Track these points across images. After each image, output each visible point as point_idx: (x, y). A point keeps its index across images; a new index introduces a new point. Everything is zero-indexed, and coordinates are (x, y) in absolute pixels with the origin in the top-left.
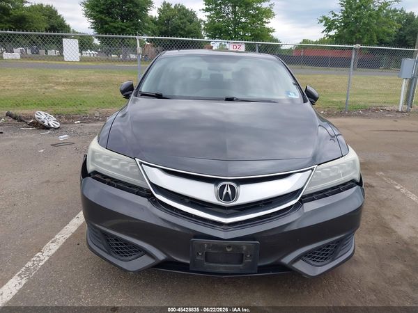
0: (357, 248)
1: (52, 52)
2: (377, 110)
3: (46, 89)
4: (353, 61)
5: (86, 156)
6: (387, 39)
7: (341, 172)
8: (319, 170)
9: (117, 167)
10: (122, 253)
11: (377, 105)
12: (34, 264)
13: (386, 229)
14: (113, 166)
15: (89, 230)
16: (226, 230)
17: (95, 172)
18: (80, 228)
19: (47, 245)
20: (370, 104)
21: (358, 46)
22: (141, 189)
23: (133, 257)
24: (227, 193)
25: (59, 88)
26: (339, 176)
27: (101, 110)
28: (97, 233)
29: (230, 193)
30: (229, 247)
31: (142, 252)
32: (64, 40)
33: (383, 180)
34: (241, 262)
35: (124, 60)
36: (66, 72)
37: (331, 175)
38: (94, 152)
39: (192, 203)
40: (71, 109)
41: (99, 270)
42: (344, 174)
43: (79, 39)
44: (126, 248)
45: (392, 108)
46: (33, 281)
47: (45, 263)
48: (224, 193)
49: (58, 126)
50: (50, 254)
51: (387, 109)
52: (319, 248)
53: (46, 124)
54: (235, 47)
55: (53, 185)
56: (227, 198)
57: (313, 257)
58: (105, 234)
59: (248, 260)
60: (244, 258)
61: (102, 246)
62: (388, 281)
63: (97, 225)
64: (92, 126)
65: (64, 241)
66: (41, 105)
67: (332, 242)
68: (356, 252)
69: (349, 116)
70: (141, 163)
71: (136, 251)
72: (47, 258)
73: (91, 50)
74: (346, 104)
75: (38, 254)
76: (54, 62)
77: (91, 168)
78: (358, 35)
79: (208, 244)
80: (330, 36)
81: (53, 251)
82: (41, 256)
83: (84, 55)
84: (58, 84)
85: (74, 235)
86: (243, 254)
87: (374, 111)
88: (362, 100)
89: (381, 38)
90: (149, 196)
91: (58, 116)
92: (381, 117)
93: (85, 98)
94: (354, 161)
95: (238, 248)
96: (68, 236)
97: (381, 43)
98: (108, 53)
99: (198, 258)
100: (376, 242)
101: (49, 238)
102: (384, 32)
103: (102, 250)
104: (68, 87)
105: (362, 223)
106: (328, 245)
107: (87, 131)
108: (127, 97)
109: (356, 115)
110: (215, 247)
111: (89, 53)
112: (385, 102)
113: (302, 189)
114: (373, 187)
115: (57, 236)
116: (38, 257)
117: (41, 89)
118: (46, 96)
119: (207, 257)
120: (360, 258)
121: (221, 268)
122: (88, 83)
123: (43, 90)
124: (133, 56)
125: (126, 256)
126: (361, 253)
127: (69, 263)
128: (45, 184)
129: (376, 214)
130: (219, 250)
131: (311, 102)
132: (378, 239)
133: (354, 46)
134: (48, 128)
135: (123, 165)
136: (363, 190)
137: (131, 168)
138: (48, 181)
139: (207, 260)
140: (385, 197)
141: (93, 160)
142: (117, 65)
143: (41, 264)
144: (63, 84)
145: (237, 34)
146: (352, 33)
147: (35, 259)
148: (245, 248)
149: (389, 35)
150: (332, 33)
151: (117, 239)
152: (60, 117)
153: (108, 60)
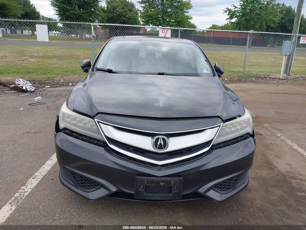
0: (250, 179)
1: (26, 32)
2: (265, 78)
3: (23, 60)
4: (248, 42)
5: (58, 117)
6: (273, 25)
7: (239, 127)
8: (224, 126)
9: (81, 124)
10: (86, 186)
11: (265, 74)
12: (20, 195)
13: (270, 166)
14: (78, 124)
15: (61, 169)
16: (159, 170)
17: (65, 129)
18: (53, 167)
19: (30, 180)
20: (260, 73)
21: (251, 32)
22: (99, 141)
23: (93, 189)
24: (160, 144)
25: (32, 60)
26: (238, 130)
27: (65, 77)
28: (66, 172)
29: (162, 143)
30: (162, 182)
31: (100, 186)
32: (37, 25)
33: (268, 130)
34: (170, 192)
35: (81, 39)
36: (38, 48)
37: (233, 130)
38: (64, 114)
39: (135, 150)
40: (42, 76)
41: (68, 199)
42: (242, 129)
43: (48, 25)
44: (88, 183)
45: (275, 76)
46: (20, 207)
47: (29, 193)
48: (159, 143)
49: (33, 90)
50: (32, 187)
51: (272, 77)
52: (224, 182)
53: (24, 88)
54: (163, 32)
55: (32, 135)
56: (160, 147)
57: (221, 188)
58: (73, 173)
59: (175, 191)
60: (173, 189)
61: (70, 181)
62: (271, 203)
63: (66, 167)
64: (59, 90)
65: (42, 177)
66: (20, 73)
67: (233, 177)
68: (249, 183)
69: (245, 82)
70: (99, 122)
71: (96, 185)
72: (30, 190)
73: (56, 31)
74: (243, 73)
75: (23, 187)
76: (28, 40)
77: (62, 126)
78: (252, 23)
79: (147, 180)
80: (232, 23)
81: (34, 185)
82: (25, 189)
83: (51, 34)
84: (31, 57)
85: (49, 173)
86: (171, 187)
87: (263, 79)
88: (255, 70)
89: (268, 24)
90: (105, 146)
91: (33, 82)
92: (268, 83)
93: (52, 68)
94: (248, 120)
95: (169, 182)
96: (45, 174)
97: (269, 28)
98: (69, 33)
99: (140, 190)
100: (263, 175)
101: (31, 175)
102: (270, 20)
103: (71, 184)
104: (40, 60)
105: (254, 162)
106: (230, 179)
107: (55, 93)
108: (87, 71)
109: (250, 81)
110: (152, 182)
111: (55, 33)
112: (270, 72)
113: (212, 140)
114: (262, 135)
115: (36, 174)
116: (23, 189)
117: (19, 61)
118: (23, 66)
119: (147, 189)
120: (252, 187)
121: (156, 196)
122: (55, 57)
123: (21, 62)
124: (87, 36)
125: (88, 189)
126: (253, 183)
127: (47, 193)
128: (25, 135)
129: (264, 155)
130: (155, 185)
131: (219, 75)
132: (264, 173)
133: (249, 32)
134: (25, 91)
135: (85, 123)
136: (255, 140)
137: (92, 126)
138: (28, 132)
139: (146, 192)
140: (270, 142)
141: (63, 119)
142: (76, 42)
143: (25, 195)
144: (36, 57)
145: (164, 20)
146: (248, 21)
147: (20, 191)
148: (173, 183)
149: (274, 22)
150: (234, 20)
151: (82, 177)
152: (34, 83)
153: (69, 39)
